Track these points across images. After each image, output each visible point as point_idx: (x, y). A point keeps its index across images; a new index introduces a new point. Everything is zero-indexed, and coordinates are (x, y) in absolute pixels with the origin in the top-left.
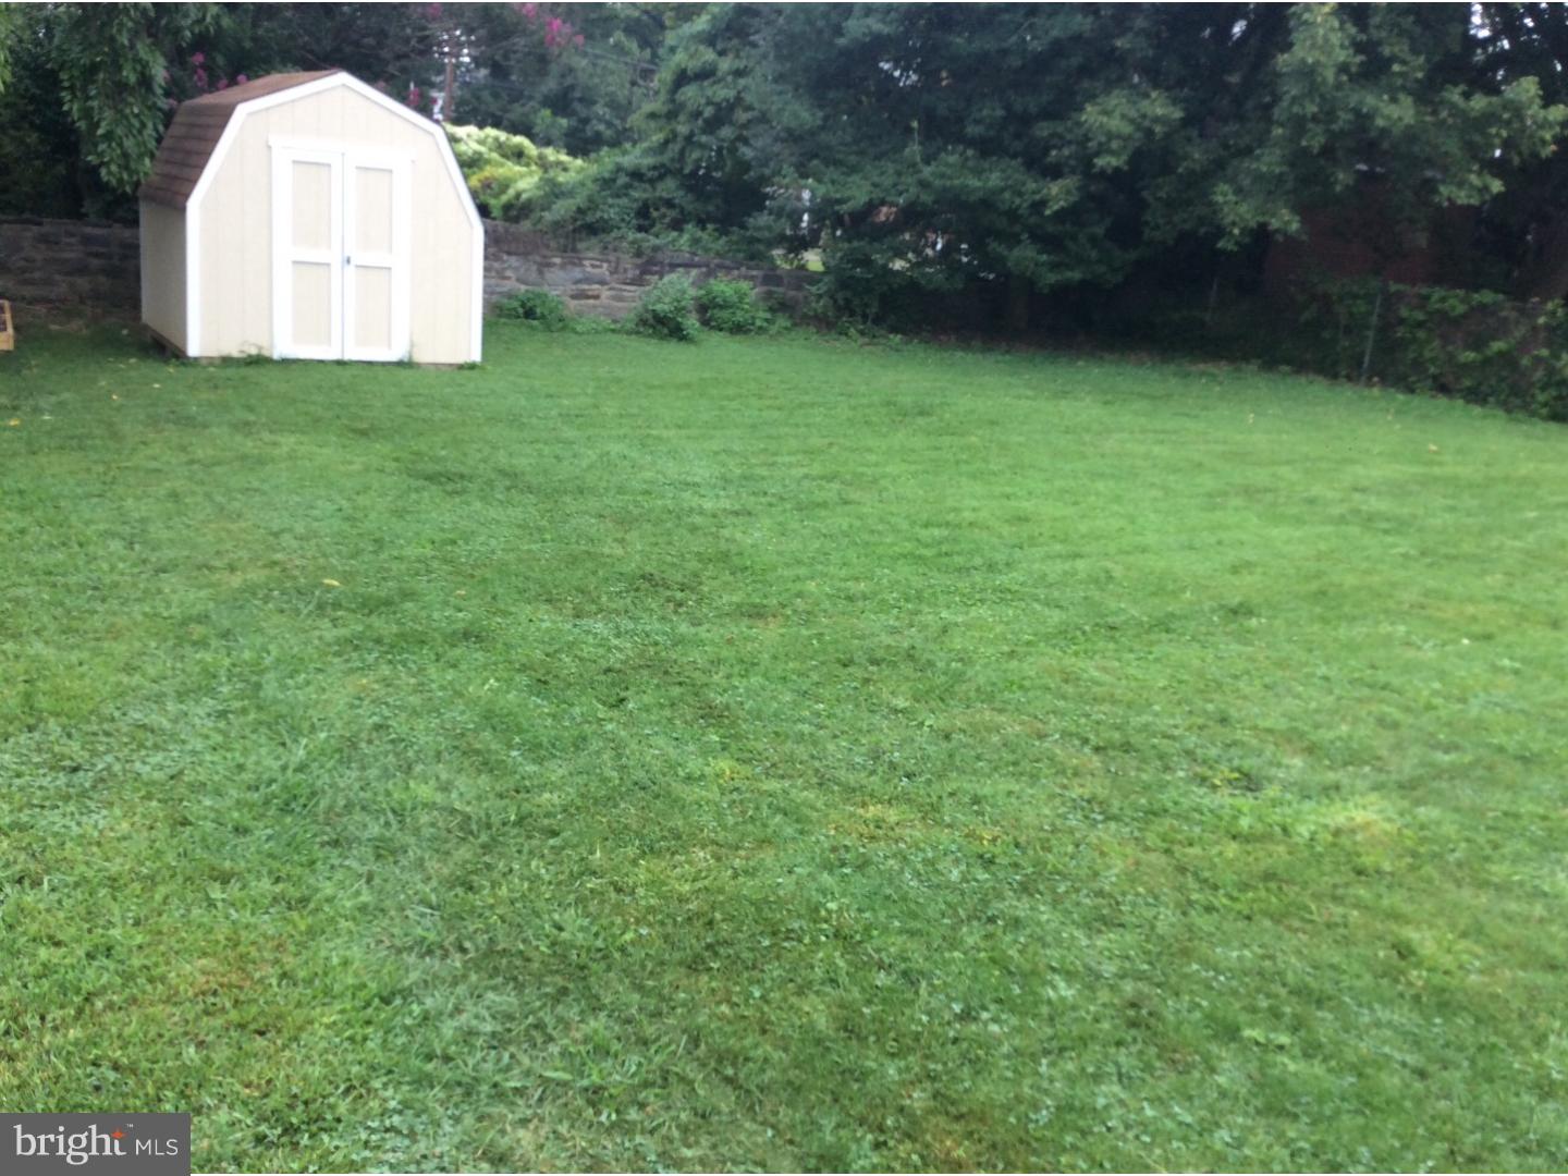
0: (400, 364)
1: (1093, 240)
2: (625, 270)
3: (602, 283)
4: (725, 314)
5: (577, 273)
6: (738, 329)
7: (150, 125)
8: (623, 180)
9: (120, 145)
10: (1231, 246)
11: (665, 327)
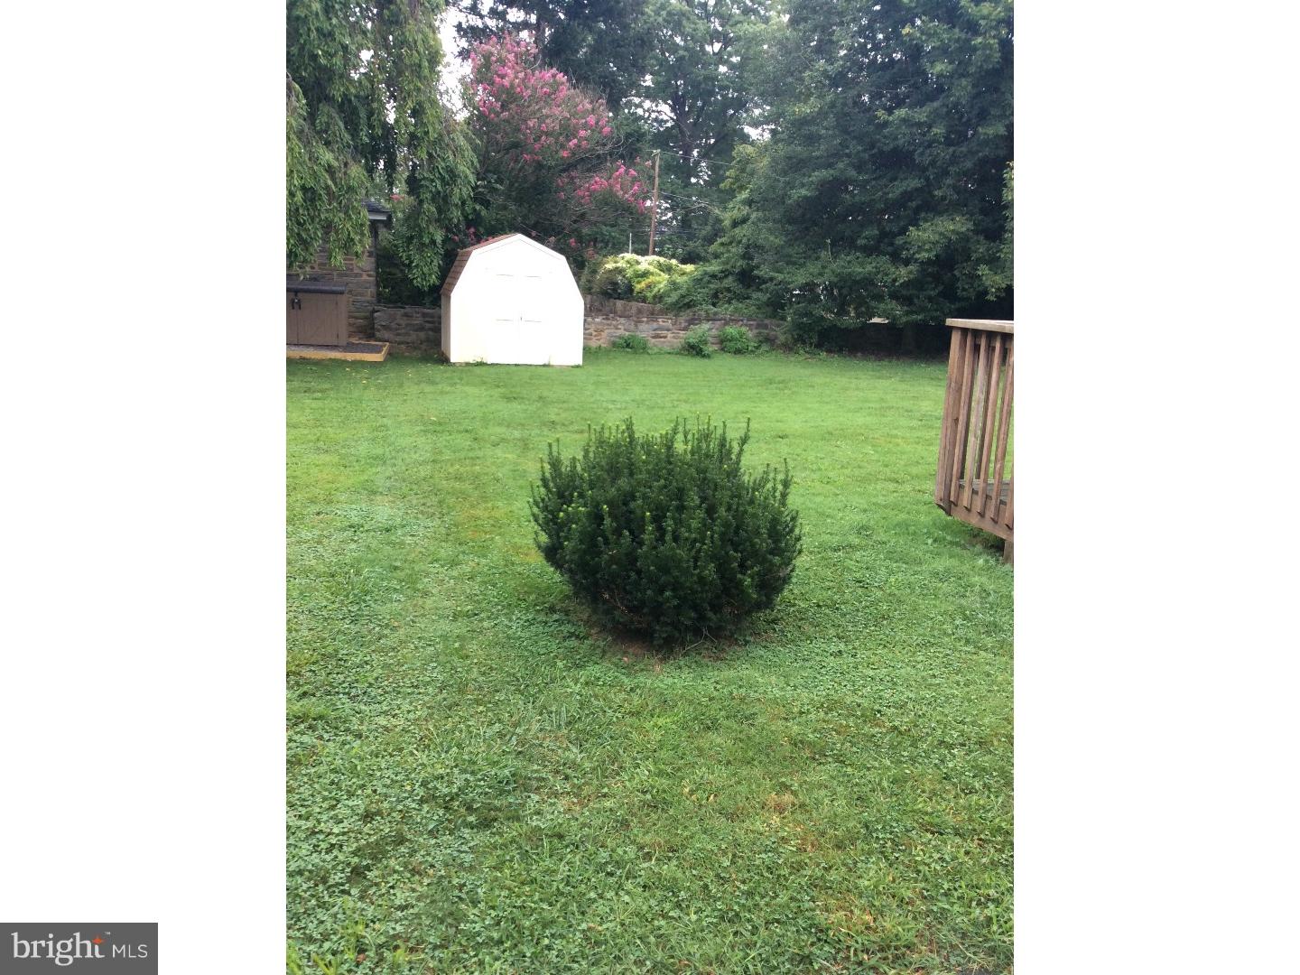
0: (544, 366)
1: (930, 299)
2: (680, 323)
3: (668, 330)
4: (732, 344)
5: (655, 325)
6: (738, 352)
7: (435, 261)
8: (707, 278)
9: (422, 270)
10: (992, 298)
11: (694, 350)
